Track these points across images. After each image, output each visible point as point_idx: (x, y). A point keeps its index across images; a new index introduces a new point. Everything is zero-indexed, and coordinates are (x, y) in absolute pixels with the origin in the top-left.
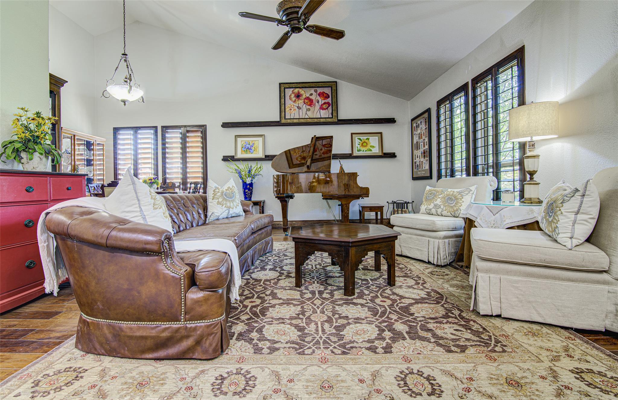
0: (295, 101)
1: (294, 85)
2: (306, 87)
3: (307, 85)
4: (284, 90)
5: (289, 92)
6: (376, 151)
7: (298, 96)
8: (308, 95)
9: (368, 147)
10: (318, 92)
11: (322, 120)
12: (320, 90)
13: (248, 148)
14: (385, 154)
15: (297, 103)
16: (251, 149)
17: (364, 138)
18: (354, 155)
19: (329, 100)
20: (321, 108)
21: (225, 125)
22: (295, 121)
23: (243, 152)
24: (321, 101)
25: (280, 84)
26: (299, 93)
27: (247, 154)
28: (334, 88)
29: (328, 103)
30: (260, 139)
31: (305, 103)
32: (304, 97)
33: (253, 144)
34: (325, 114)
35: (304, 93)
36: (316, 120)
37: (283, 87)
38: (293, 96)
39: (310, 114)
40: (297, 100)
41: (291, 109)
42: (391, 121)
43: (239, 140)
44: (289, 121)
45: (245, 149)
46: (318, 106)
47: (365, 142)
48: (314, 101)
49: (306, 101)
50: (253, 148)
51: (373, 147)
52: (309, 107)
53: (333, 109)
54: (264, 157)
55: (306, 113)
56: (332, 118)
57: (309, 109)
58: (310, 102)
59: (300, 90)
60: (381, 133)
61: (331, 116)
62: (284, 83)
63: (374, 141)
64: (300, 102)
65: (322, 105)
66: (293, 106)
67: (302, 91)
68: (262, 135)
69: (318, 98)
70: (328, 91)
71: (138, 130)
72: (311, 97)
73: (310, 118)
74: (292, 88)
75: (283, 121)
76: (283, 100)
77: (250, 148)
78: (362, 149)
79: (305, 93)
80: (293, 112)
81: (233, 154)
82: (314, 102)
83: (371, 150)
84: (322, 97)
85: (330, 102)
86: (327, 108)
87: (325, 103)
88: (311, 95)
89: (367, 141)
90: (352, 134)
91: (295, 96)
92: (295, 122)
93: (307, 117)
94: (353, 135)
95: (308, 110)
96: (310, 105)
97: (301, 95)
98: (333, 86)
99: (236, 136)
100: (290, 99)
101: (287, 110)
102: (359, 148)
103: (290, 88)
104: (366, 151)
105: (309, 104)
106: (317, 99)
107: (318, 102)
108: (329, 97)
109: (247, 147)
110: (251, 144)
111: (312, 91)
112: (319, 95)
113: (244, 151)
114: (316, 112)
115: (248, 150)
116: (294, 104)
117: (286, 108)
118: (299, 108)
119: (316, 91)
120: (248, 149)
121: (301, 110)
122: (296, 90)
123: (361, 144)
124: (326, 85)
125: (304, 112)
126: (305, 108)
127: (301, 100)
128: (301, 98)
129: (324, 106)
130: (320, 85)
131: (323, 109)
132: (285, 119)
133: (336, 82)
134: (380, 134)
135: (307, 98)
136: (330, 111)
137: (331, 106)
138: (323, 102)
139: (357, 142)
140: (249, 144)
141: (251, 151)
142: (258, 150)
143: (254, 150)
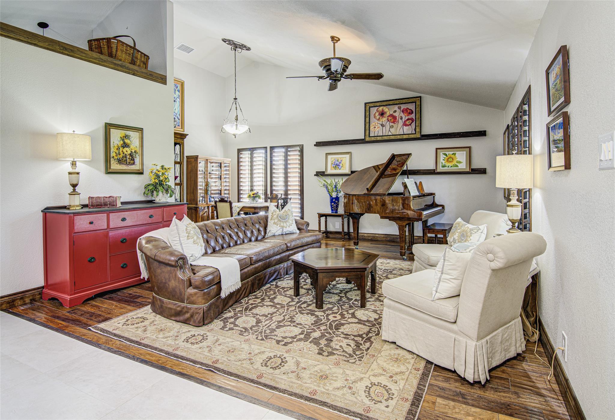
0: (379, 119)
1: (378, 104)
2: (390, 105)
3: (391, 103)
4: (369, 109)
5: (374, 110)
6: (463, 166)
7: (382, 114)
8: (391, 113)
9: (455, 162)
10: (402, 109)
11: (405, 137)
12: (403, 107)
13: (337, 164)
14: (473, 170)
15: (381, 121)
16: (340, 166)
17: (450, 153)
18: (438, 171)
19: (413, 116)
20: (405, 124)
21: (319, 144)
22: (379, 138)
23: (333, 168)
24: (405, 117)
25: (366, 104)
26: (383, 110)
27: (335, 169)
28: (418, 103)
29: (412, 119)
30: (348, 156)
31: (388, 121)
32: (388, 114)
33: (341, 161)
34: (407, 130)
35: (388, 110)
36: (399, 137)
37: (368, 106)
38: (377, 114)
39: (393, 131)
40: (381, 118)
41: (375, 127)
42: (482, 134)
43: (329, 157)
44: (373, 139)
45: (334, 166)
46: (401, 123)
47: (450, 157)
48: (397, 118)
49: (390, 118)
50: (341, 165)
51: (460, 162)
52: (393, 124)
53: (417, 124)
54: (350, 173)
55: (389, 130)
56: (415, 134)
57: (393, 126)
58: (393, 119)
59: (384, 108)
60: (470, 148)
61: (414, 132)
62: (369, 103)
63: (461, 157)
64: (384, 120)
65: (405, 121)
66: (377, 124)
67: (386, 109)
68: (349, 153)
69: (402, 114)
70: (412, 107)
71: (254, 150)
72: (394, 114)
73: (393, 135)
74: (377, 106)
75: (368, 139)
76: (367, 119)
77: (338, 164)
78: (447, 164)
79: (388, 111)
80: (377, 130)
81: (324, 170)
82: (398, 119)
83: (457, 166)
84: (405, 113)
85: (414, 118)
86: (410, 125)
87: (408, 119)
88: (395, 111)
89: (453, 156)
90: (437, 149)
91: (379, 114)
92: (378, 139)
93: (390, 134)
94: (438, 150)
95: (391, 127)
96: (394, 122)
97: (386, 113)
98: (417, 101)
99: (326, 154)
100: (375, 117)
101: (372, 128)
102: (444, 164)
103: (375, 107)
104: (451, 167)
105: (392, 121)
106: (400, 115)
107: (402, 118)
108: (412, 113)
109: (336, 164)
110: (339, 161)
111: (396, 108)
112: (403, 111)
113: (334, 167)
114: (399, 129)
115: (336, 166)
116: (378, 122)
117: (371, 126)
118: (383, 125)
119: (399, 108)
120: (337, 165)
121: (384, 128)
122: (381, 109)
123: (446, 160)
124: (409, 101)
125: (388, 129)
126: (388, 125)
127: (385, 117)
128: (385, 115)
129: (408, 123)
130: (404, 101)
131: (406, 125)
132: (369, 137)
133: (420, 97)
134: (468, 149)
135: (391, 115)
136: (414, 127)
137: (414, 122)
138: (407, 118)
139: (442, 157)
140: (338, 161)
141: (339, 167)
142: (345, 167)
143: (342, 167)
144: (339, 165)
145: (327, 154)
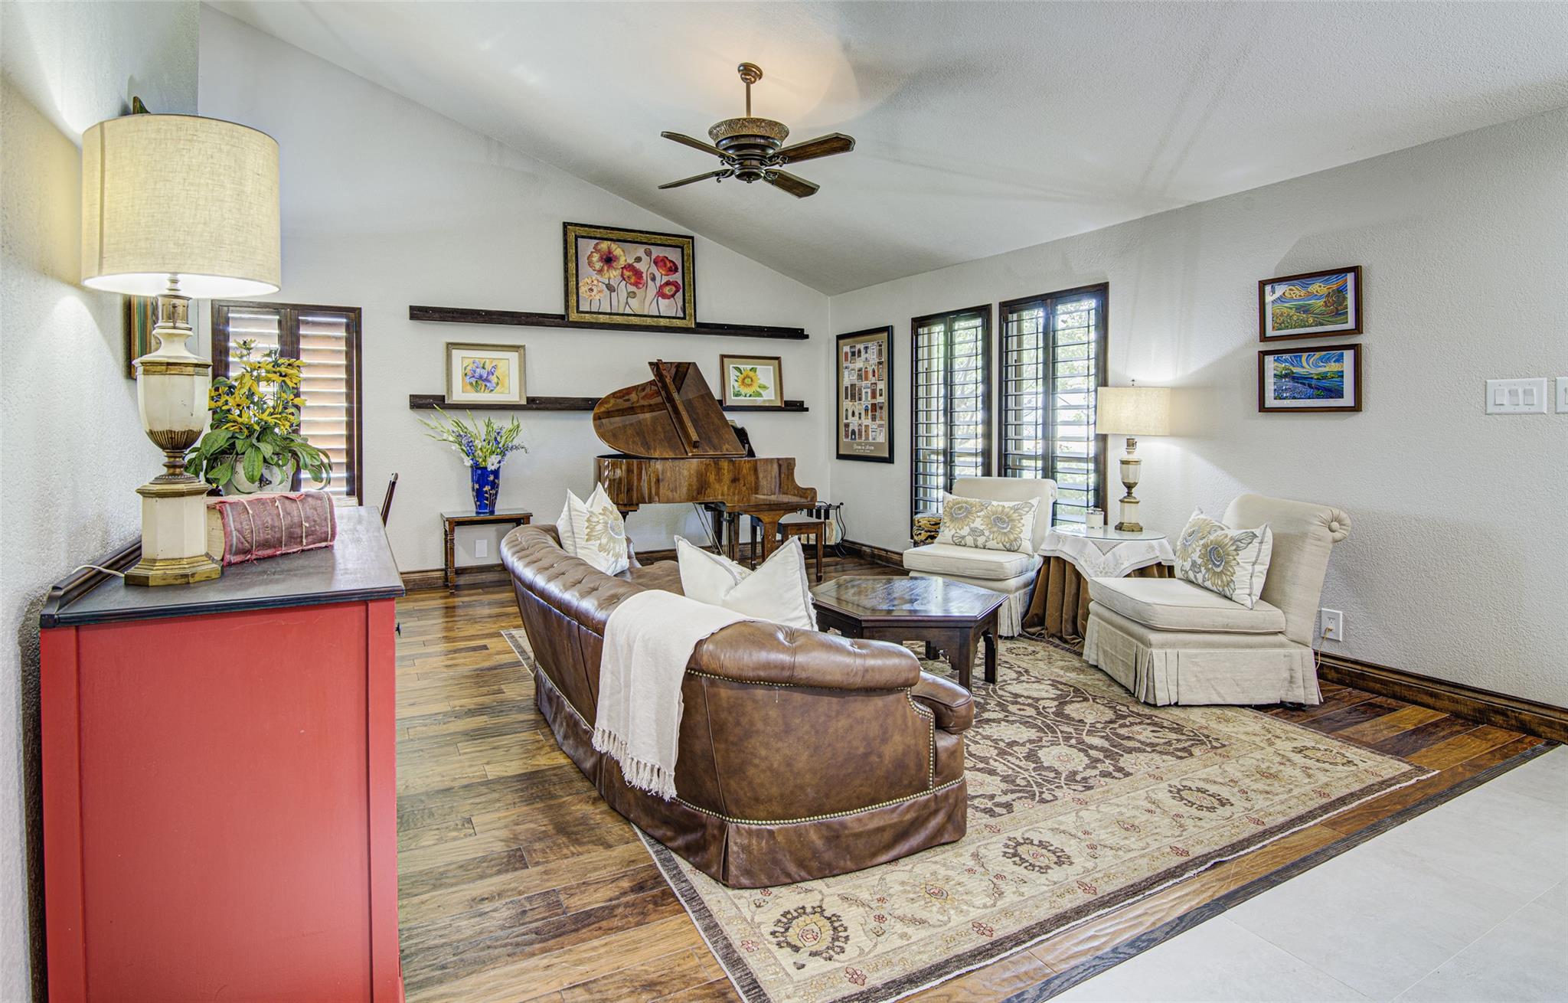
0: (600, 271)
1: (598, 233)
2: (625, 241)
3: (629, 236)
4: (576, 240)
5: (587, 247)
6: (769, 396)
7: (609, 260)
8: (631, 261)
9: (755, 388)
10: (653, 257)
11: (663, 322)
12: (657, 252)
13: (481, 377)
14: (787, 403)
15: (607, 276)
16: (489, 381)
17: (746, 366)
18: (728, 403)
19: (677, 277)
20: (661, 294)
21: (418, 313)
22: (602, 319)
23: (469, 387)
24: (661, 278)
25: (565, 225)
26: (610, 252)
27: (477, 391)
28: (688, 251)
29: (675, 284)
30: (514, 356)
31: (624, 279)
32: (622, 262)
33: (495, 367)
34: (668, 307)
35: (622, 253)
36: (649, 321)
37: (573, 234)
38: (596, 257)
39: (635, 306)
40: (606, 268)
41: (591, 290)
42: (798, 334)
43: (457, 355)
44: (588, 318)
45: (473, 380)
46: (652, 289)
47: (747, 377)
48: (644, 275)
49: (627, 273)
50: (494, 379)
51: (765, 387)
52: (633, 289)
53: (687, 298)
54: (524, 402)
55: (627, 303)
56: (684, 318)
57: (634, 293)
58: (634, 276)
59: (614, 246)
60: (778, 359)
61: (682, 315)
62: (576, 225)
63: (765, 375)
64: (614, 275)
65: (661, 287)
66: (595, 282)
67: (617, 250)
68: (518, 347)
69: (654, 269)
70: (674, 255)
72: (637, 265)
73: (635, 315)
74: (595, 238)
75: (574, 317)
76: (572, 266)
77: (485, 376)
78: (744, 391)
79: (624, 255)
80: (598, 297)
81: (442, 392)
82: (645, 278)
83: (760, 395)
84: (661, 267)
85: (680, 282)
86: (673, 296)
87: (668, 283)
88: (639, 260)
89: (751, 374)
90: (723, 357)
91: (601, 259)
92: (602, 321)
93: (628, 311)
94: (725, 360)
95: (631, 294)
96: (636, 284)
97: (616, 258)
98: (684, 244)
99: (448, 344)
100: (590, 264)
101: (583, 289)
102: (737, 389)
103: (591, 238)
104: (750, 396)
105: (632, 281)
106: (650, 271)
107: (653, 279)
108: (676, 270)
109: (477, 375)
110: (488, 367)
111: (640, 251)
112: (656, 263)
113: (471, 384)
114: (648, 302)
115: (480, 382)
116: (599, 277)
117: (580, 284)
118: (610, 288)
119: (648, 253)
120: (480, 380)
121: (614, 295)
122: (604, 245)
123: (740, 380)
124: (669, 242)
125: (623, 299)
126: (623, 288)
127: (615, 269)
128: (614, 264)
129: (667, 290)
130: (658, 239)
131: (665, 296)
132: (578, 311)
133: (692, 238)
134: (777, 361)
135: (629, 267)
136: (680, 304)
137: (681, 291)
138: (665, 279)
139: (732, 375)
140: (483, 368)
141: (488, 384)
142: (506, 384)
143: (498, 384)
144: (487, 380)
145: (451, 346)
